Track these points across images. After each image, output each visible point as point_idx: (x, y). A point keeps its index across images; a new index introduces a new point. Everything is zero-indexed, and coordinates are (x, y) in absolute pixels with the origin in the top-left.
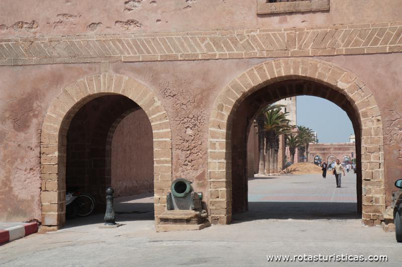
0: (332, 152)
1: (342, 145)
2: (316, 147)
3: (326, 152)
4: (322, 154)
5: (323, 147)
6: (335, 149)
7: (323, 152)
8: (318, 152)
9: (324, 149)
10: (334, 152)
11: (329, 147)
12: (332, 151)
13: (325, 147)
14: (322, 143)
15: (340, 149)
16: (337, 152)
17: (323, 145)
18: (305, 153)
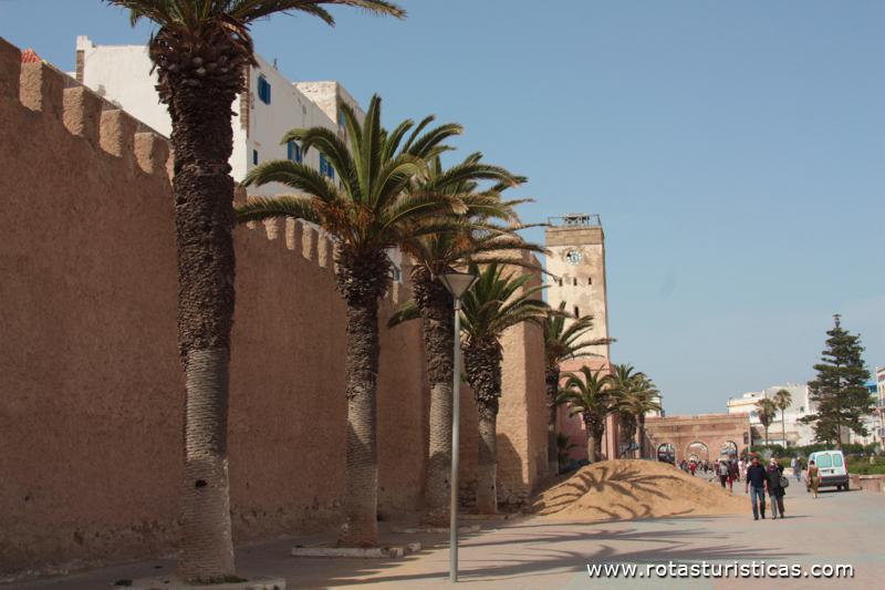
0: (697, 434)
1: (718, 418)
2: (661, 425)
3: (683, 434)
4: (675, 439)
5: (677, 423)
6: (703, 427)
7: (677, 434)
8: (666, 435)
9: (679, 429)
10: (702, 434)
11: (690, 423)
12: (696, 432)
13: (681, 423)
14: (674, 416)
15: (714, 427)
16: (710, 433)
17: (676, 419)
18: (637, 437)
